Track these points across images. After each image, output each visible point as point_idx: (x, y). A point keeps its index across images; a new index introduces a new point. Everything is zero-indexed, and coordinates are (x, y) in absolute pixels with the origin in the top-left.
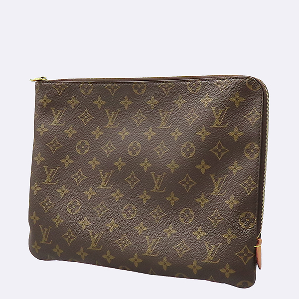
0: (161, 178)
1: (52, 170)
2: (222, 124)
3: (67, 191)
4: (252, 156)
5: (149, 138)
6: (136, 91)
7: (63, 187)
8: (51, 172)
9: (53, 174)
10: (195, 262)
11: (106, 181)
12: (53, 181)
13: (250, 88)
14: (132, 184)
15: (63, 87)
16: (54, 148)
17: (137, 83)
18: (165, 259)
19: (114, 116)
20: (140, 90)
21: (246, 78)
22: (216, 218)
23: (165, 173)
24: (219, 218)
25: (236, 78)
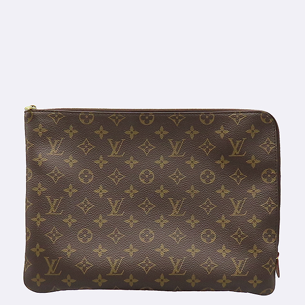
0: (180, 203)
1: (55, 200)
2: (240, 153)
3: (74, 221)
4: (269, 180)
5: (162, 166)
6: (143, 122)
7: (70, 216)
8: (55, 202)
9: (57, 204)
10: (224, 277)
11: (116, 209)
12: (58, 211)
13: (264, 121)
14: (147, 210)
15: (60, 116)
16: (56, 178)
17: (145, 114)
18: (193, 277)
19: (118, 145)
20: (147, 121)
21: (260, 112)
22: (239, 236)
23: (184, 199)
24: (242, 236)
25: (251, 112)
